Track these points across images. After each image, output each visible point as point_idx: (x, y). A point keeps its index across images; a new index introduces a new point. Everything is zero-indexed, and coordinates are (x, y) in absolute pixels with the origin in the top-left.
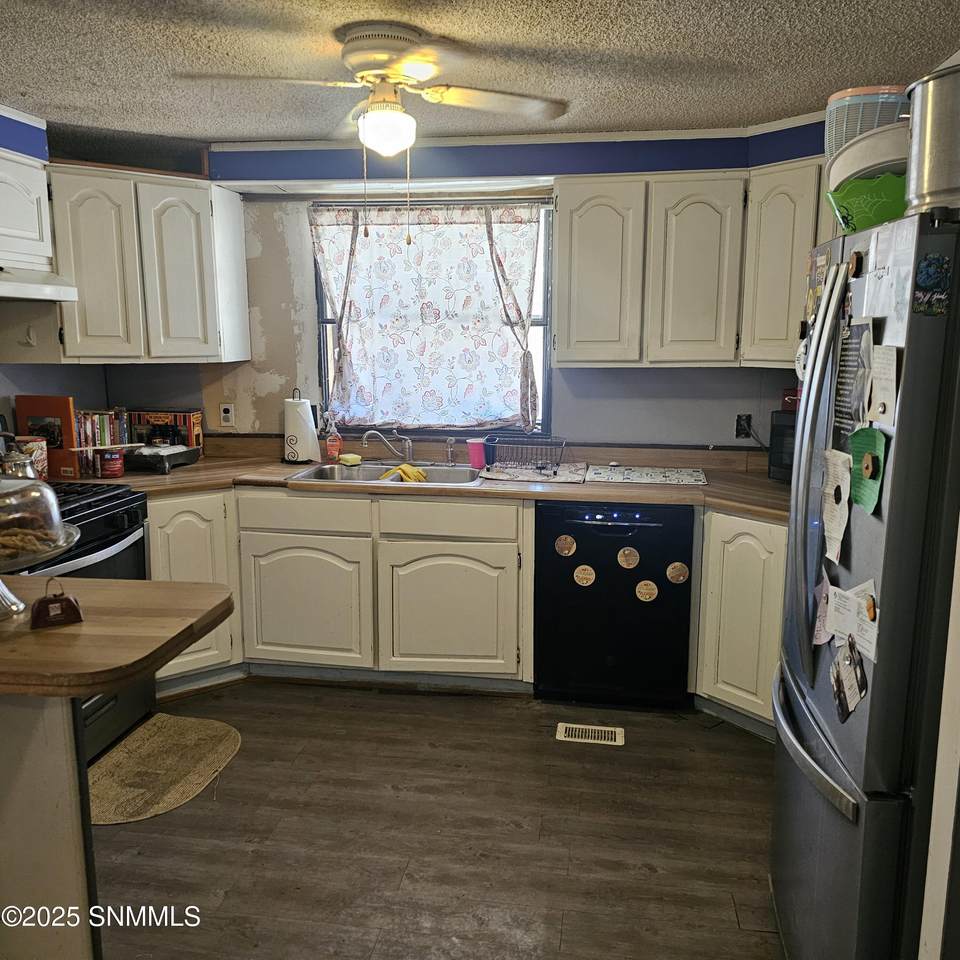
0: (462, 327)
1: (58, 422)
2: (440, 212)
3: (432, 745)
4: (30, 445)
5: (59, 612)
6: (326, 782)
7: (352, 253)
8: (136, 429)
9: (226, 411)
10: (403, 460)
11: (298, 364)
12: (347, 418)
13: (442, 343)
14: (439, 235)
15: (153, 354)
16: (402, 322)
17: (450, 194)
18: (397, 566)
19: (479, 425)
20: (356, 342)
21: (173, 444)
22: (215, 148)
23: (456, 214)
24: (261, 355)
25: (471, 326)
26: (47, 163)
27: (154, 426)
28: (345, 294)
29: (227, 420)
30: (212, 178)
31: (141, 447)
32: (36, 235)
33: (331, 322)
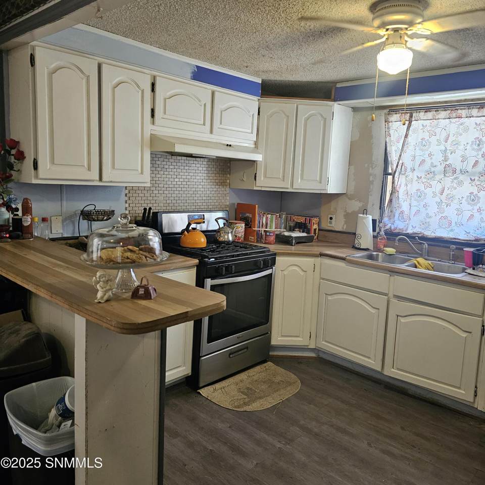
0: (471, 179)
1: (251, 216)
2: (464, 111)
3: (403, 428)
4: (237, 225)
5: (143, 293)
6: (332, 426)
7: (406, 136)
8: (289, 223)
9: (331, 218)
10: (421, 256)
11: (370, 197)
12: (392, 228)
13: (455, 188)
14: (461, 124)
15: (294, 187)
16: (431, 175)
17: (472, 100)
18: (400, 316)
19: (476, 240)
20: (403, 185)
21: (303, 232)
22: (338, 85)
23: (475, 112)
24: (351, 191)
25: (477, 178)
26: (259, 98)
27: (297, 222)
28: (399, 159)
29: (331, 223)
30: (335, 100)
31: (284, 231)
32: (250, 131)
33: (390, 174)
